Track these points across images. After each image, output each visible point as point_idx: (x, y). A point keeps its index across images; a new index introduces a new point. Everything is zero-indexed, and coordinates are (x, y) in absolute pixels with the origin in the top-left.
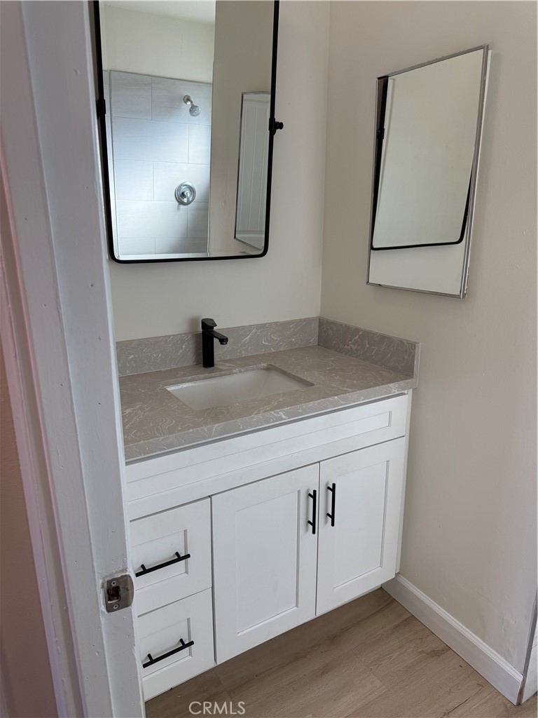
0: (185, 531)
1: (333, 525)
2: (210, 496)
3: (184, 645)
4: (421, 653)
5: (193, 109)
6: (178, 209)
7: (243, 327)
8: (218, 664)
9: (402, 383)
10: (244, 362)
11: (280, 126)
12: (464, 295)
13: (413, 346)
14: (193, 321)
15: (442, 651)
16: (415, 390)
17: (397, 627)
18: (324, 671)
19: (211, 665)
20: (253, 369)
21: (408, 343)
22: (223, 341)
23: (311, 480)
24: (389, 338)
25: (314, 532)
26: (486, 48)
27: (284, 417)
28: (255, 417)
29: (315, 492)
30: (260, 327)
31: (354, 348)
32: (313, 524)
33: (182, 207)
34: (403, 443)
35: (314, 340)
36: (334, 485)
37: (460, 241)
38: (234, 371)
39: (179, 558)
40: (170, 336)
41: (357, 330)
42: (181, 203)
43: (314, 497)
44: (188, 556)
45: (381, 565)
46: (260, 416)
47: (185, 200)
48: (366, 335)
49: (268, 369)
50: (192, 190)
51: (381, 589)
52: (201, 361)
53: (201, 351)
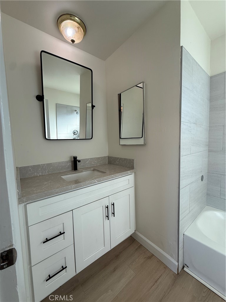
0: (63, 223)
1: (114, 216)
2: (72, 210)
3: (63, 268)
4: (145, 258)
5: (77, 113)
6: (74, 136)
7: (86, 159)
8: (77, 273)
9: (131, 171)
10: (86, 169)
11: (95, 106)
12: (145, 144)
13: (133, 160)
14: (71, 157)
15: (151, 256)
16: (135, 173)
17: (137, 249)
18: (114, 270)
19: (75, 274)
20: (89, 170)
21: (132, 159)
22: (79, 161)
23: (106, 202)
24: (127, 159)
25: (108, 220)
26: (143, 82)
27: (97, 182)
28: (87, 182)
29: (108, 206)
30: (91, 159)
31: (118, 163)
32: (108, 217)
33: (75, 135)
34: (133, 188)
35: (107, 162)
36: (114, 203)
37: (142, 137)
38: (83, 171)
39: (61, 234)
40: (64, 162)
41: (118, 158)
42: (74, 134)
43: (108, 208)
44: (64, 233)
45: (130, 228)
46: (89, 182)
47: (75, 134)
48: (121, 159)
49: (93, 170)
50: (77, 131)
51: (131, 236)
52: (74, 169)
53: (73, 166)
